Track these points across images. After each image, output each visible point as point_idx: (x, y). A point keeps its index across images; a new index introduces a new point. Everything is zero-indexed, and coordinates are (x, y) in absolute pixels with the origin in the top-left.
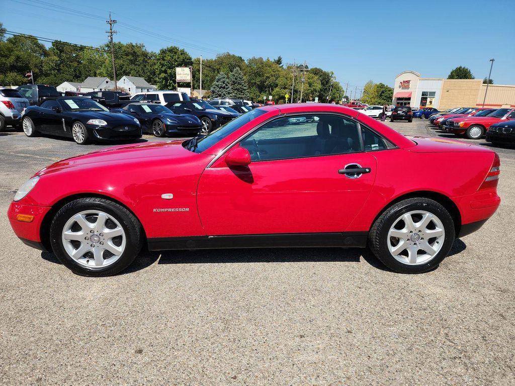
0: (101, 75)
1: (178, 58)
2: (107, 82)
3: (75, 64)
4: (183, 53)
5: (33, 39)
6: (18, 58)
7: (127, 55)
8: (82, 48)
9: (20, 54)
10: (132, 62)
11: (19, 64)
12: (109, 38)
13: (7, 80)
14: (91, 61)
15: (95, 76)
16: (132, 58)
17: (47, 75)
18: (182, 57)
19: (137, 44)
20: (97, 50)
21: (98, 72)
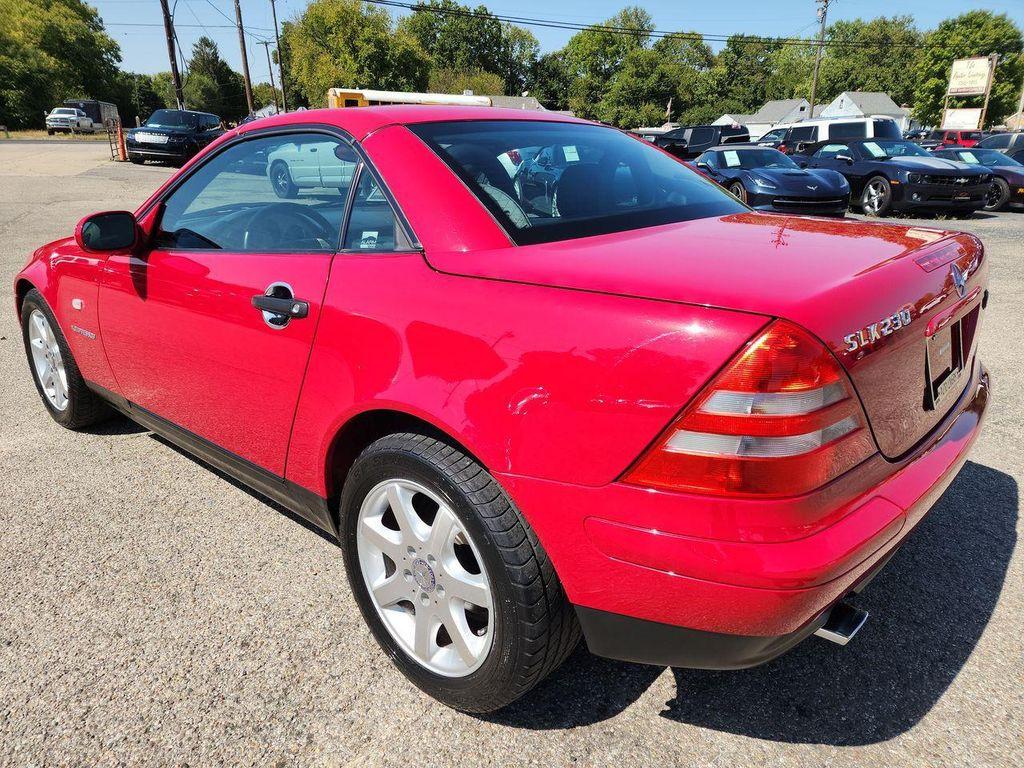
0: (803, 95)
1: (983, 37)
2: (802, 109)
3: (758, 78)
4: (1000, 23)
5: (695, 39)
6: (663, 76)
7: (867, 45)
8: (779, 44)
9: (667, 68)
10: (875, 60)
11: (662, 88)
12: (820, 13)
13: (639, 117)
14: (789, 68)
15: (791, 97)
16: (878, 51)
17: (701, 104)
18: (993, 34)
19: (895, 18)
20: (808, 44)
21: (797, 90)
